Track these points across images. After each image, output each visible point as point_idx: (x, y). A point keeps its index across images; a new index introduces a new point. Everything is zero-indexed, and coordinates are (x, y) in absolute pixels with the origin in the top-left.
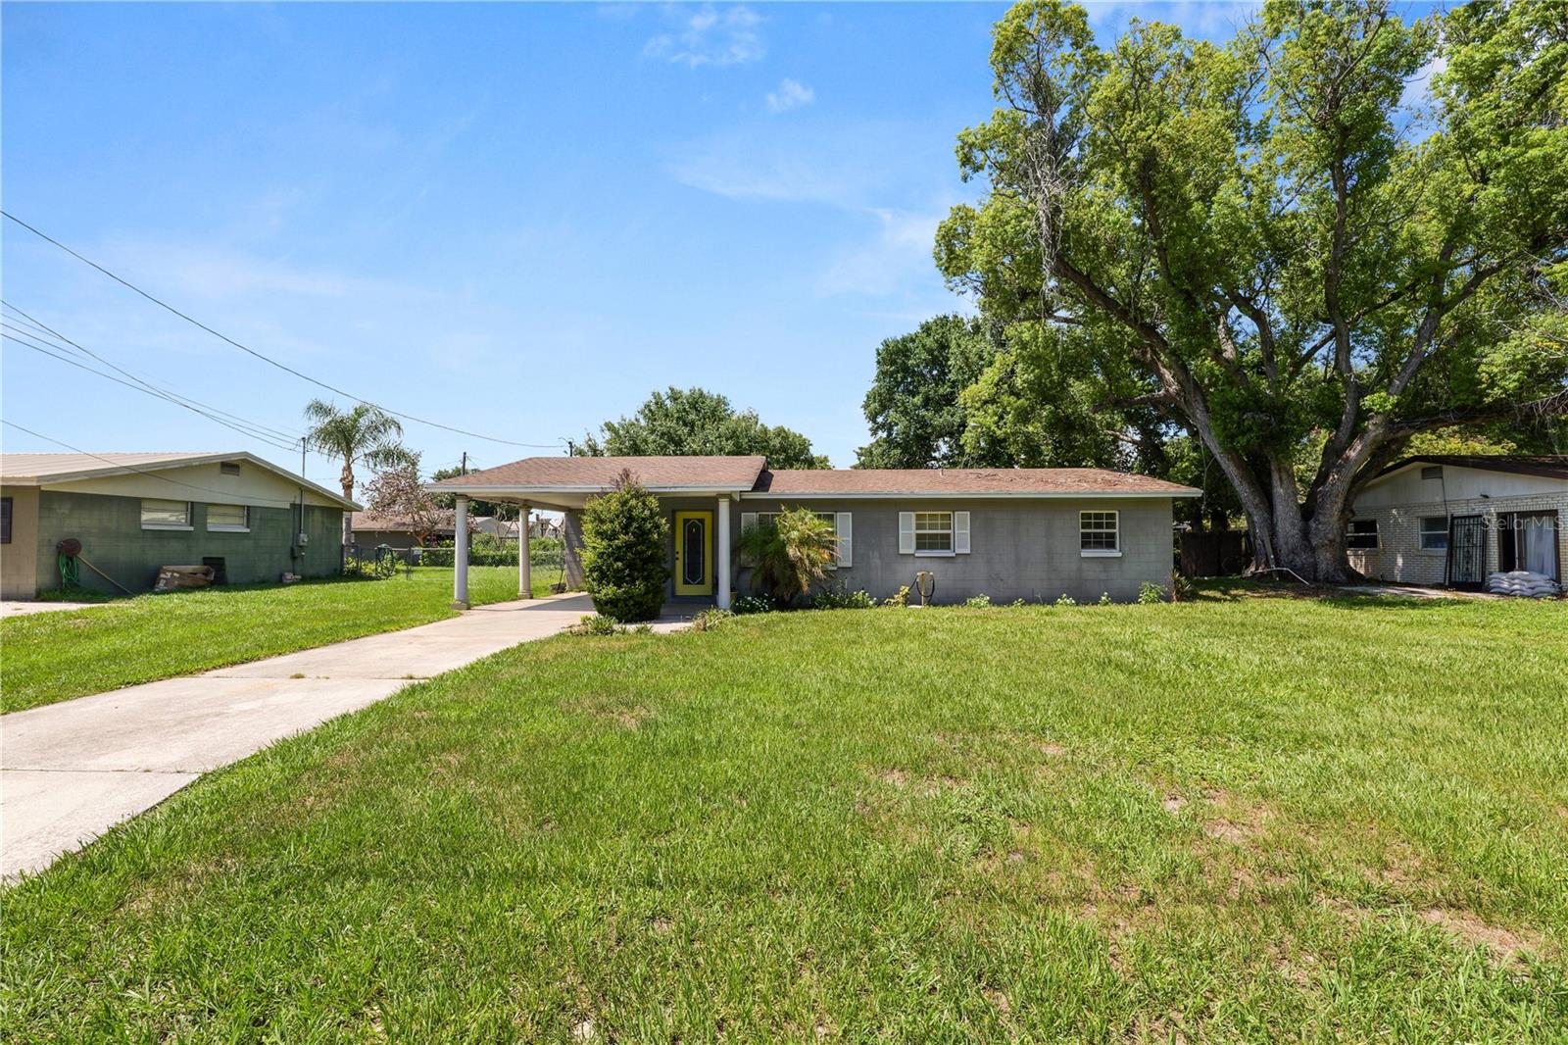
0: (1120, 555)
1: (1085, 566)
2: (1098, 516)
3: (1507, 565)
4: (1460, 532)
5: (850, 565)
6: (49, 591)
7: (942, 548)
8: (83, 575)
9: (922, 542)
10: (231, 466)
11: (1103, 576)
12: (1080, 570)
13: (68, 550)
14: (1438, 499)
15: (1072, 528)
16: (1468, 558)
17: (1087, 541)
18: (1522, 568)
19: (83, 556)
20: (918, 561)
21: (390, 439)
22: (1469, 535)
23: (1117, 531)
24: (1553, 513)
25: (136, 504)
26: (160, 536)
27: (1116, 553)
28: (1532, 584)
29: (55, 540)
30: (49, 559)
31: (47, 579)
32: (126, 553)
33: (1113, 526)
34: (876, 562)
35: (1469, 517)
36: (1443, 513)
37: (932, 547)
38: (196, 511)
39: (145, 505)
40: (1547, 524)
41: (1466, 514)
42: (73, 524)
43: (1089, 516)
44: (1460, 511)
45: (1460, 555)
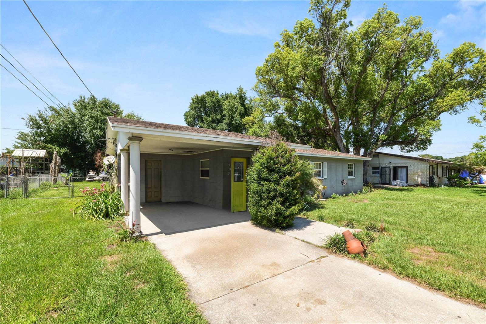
0: (354, 178)
1: (349, 181)
3: (395, 179)
4: (383, 171)
12: (348, 183)
14: (378, 163)
15: (347, 169)
16: (385, 177)
18: (398, 179)
22: (386, 171)
23: (353, 170)
24: (407, 167)
28: (402, 183)
33: (353, 168)
35: (386, 167)
36: (379, 166)
40: (405, 170)
41: (385, 166)
43: (349, 165)
44: (384, 165)
45: (383, 176)
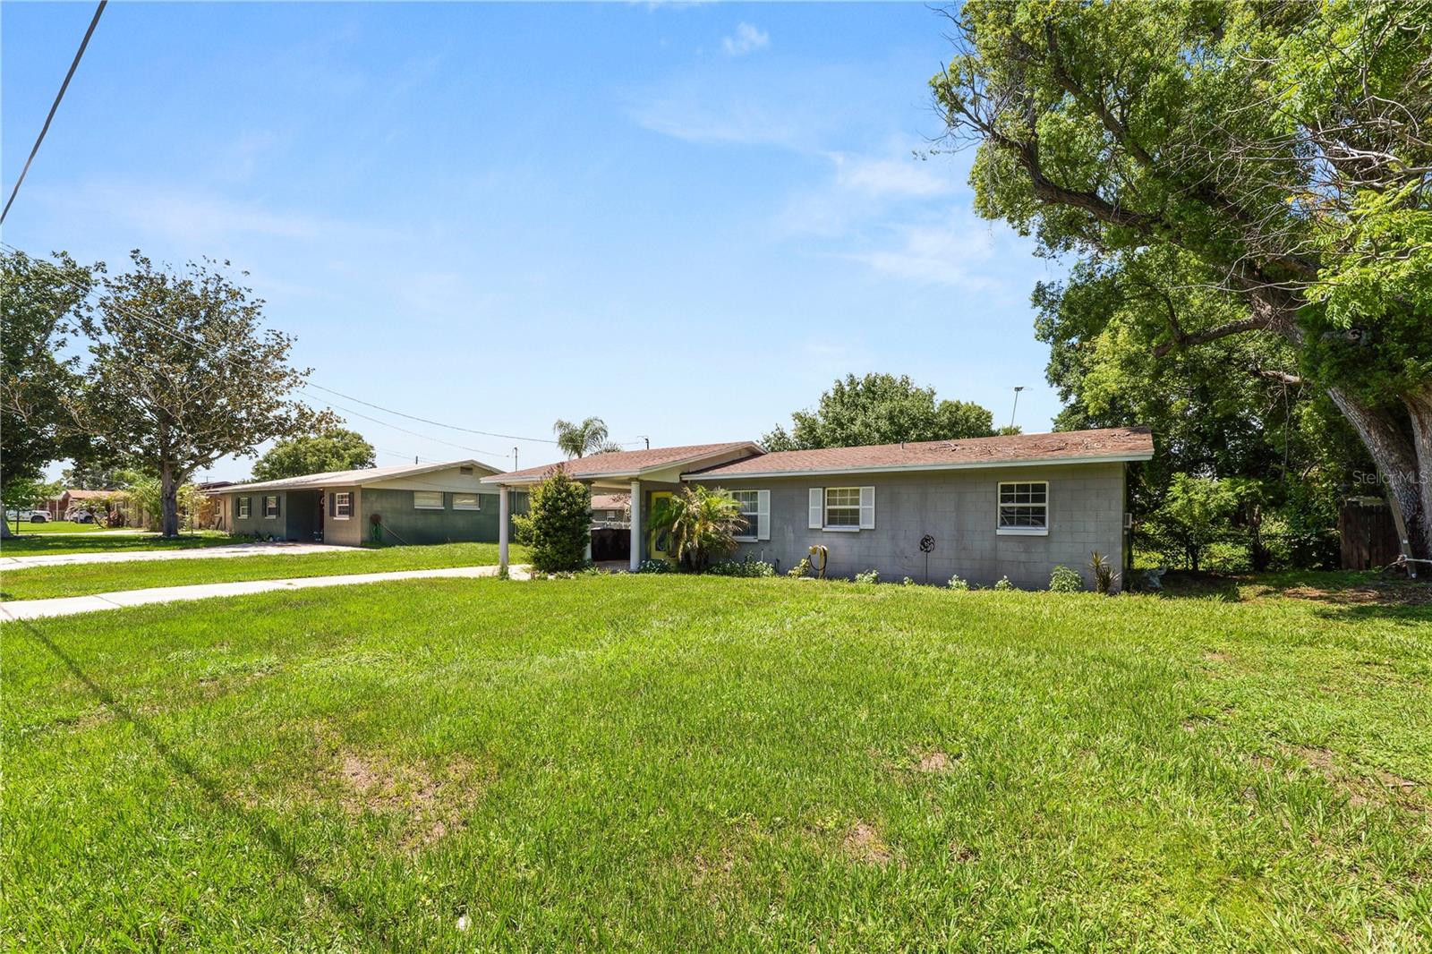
0: (1046, 533)
1: (1001, 544)
2: (1025, 488)
5: (768, 538)
6: (366, 542)
7: (851, 524)
8: (384, 534)
9: (834, 518)
10: (468, 469)
11: (1023, 557)
12: (995, 549)
13: (375, 520)
15: (989, 503)
17: (1009, 518)
19: (383, 522)
20: (825, 535)
21: (606, 442)
23: (1046, 504)
25: (410, 494)
26: (424, 511)
27: (1043, 531)
29: (369, 515)
30: (367, 525)
31: (366, 536)
32: (405, 522)
33: (1042, 499)
34: (790, 536)
37: (843, 522)
38: (448, 497)
39: (416, 495)
42: (378, 506)
43: (1010, 488)
